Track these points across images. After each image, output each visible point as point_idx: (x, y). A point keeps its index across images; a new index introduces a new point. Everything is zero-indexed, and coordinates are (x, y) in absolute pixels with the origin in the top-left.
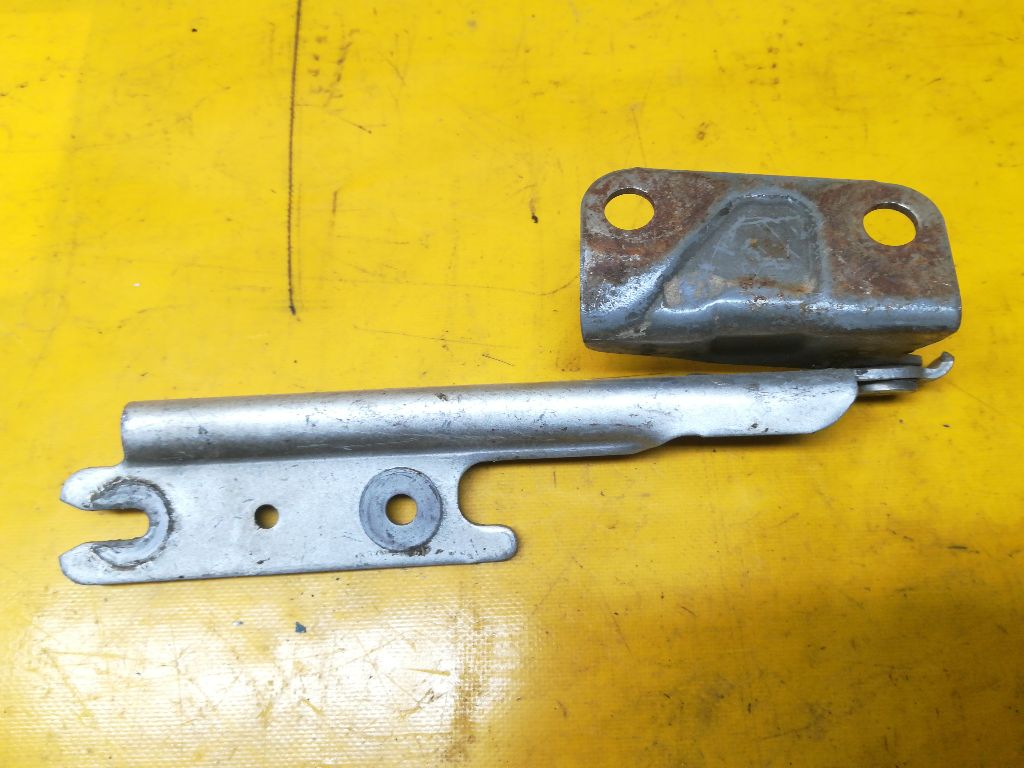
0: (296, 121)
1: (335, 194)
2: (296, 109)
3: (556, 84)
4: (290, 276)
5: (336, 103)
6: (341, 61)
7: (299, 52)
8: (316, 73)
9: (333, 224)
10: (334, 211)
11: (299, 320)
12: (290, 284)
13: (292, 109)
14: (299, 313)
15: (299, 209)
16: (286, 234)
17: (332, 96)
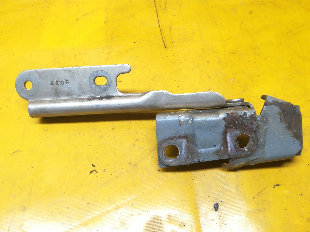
0: (158, 15)
1: (170, 27)
2: (158, 13)
3: (216, 6)
4: (163, 41)
5: (166, 12)
6: (165, 5)
7: (156, 3)
8: (161, 7)
9: (171, 32)
10: (170, 30)
11: (167, 49)
12: (164, 43)
13: (157, 13)
14: (167, 48)
15: (163, 30)
16: (161, 34)
17: (165, 11)
